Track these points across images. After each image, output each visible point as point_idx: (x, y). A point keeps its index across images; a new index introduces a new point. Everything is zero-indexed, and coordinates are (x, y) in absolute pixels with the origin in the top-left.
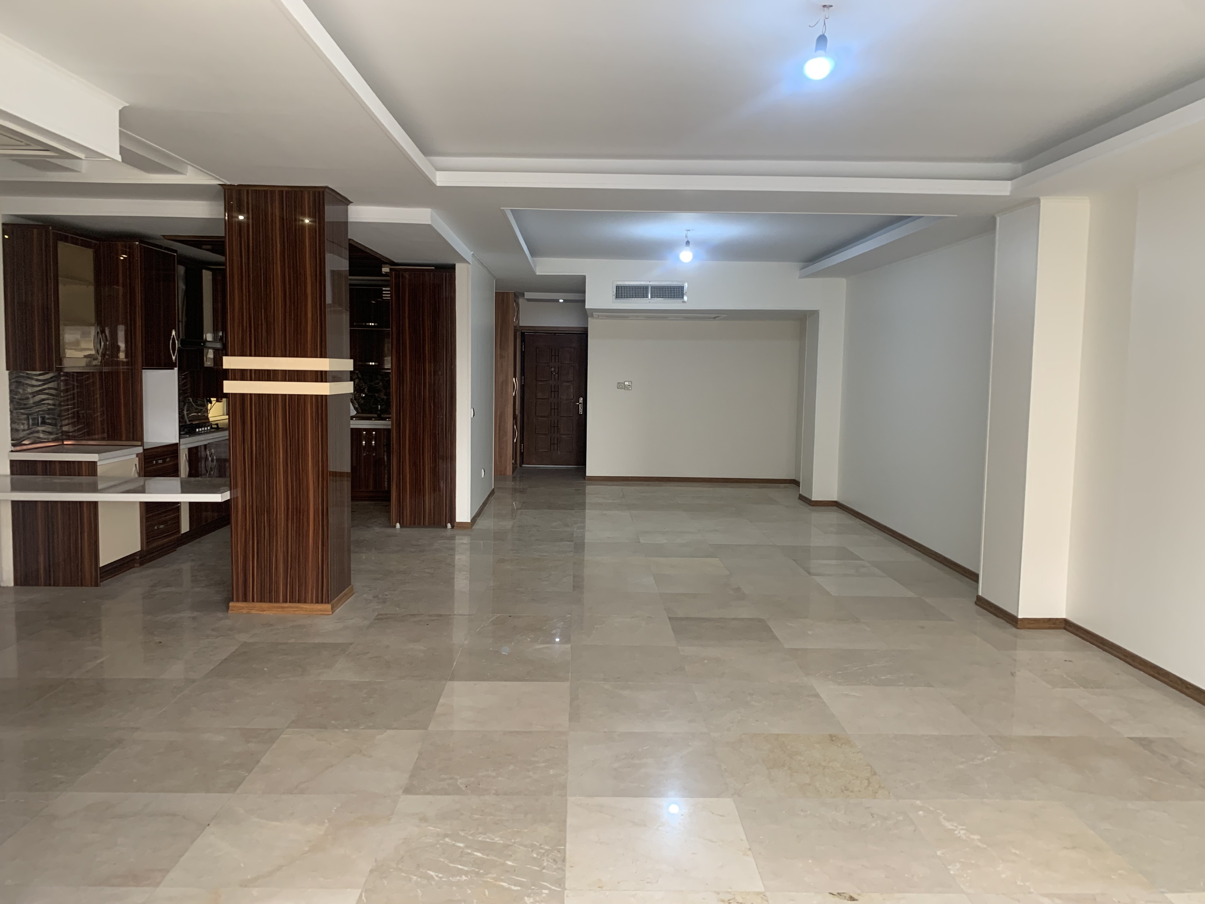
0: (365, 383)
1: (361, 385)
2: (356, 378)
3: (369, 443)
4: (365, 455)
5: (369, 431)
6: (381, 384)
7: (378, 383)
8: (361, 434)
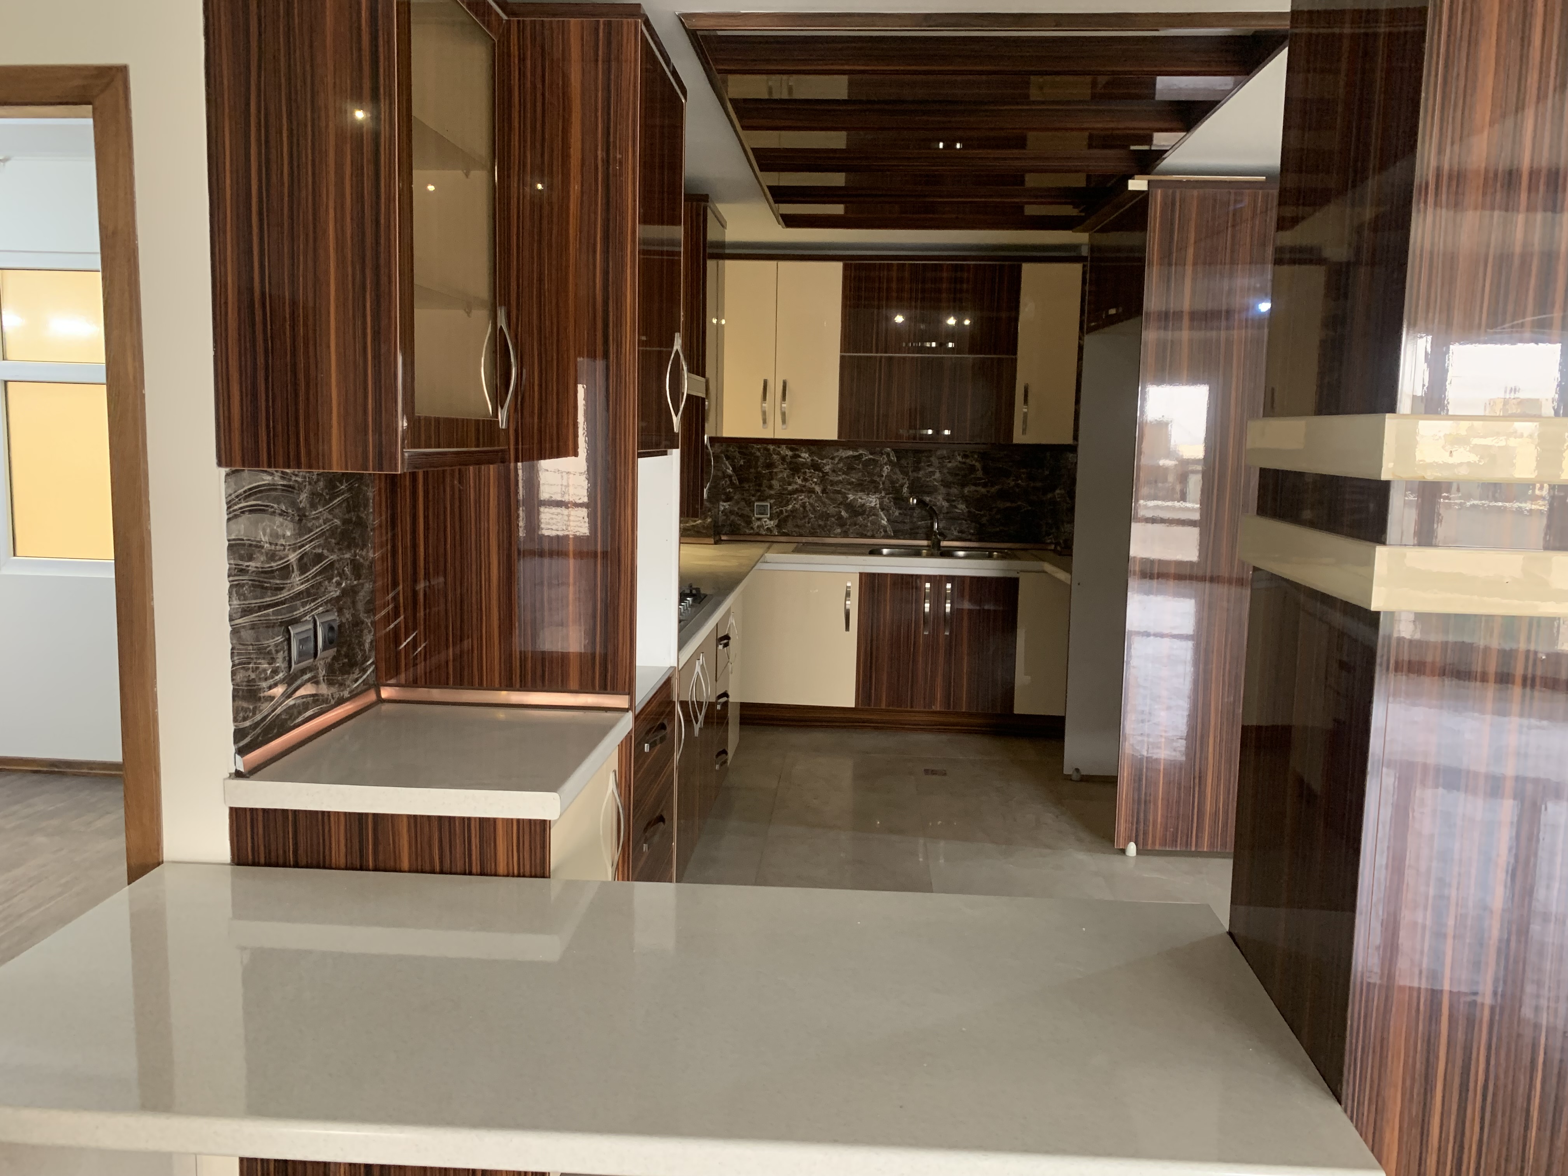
0: (905, 473)
1: (895, 477)
2: (886, 464)
3: (938, 604)
4: (926, 633)
5: (938, 581)
6: (937, 475)
7: (933, 473)
8: (919, 589)
